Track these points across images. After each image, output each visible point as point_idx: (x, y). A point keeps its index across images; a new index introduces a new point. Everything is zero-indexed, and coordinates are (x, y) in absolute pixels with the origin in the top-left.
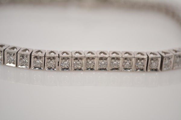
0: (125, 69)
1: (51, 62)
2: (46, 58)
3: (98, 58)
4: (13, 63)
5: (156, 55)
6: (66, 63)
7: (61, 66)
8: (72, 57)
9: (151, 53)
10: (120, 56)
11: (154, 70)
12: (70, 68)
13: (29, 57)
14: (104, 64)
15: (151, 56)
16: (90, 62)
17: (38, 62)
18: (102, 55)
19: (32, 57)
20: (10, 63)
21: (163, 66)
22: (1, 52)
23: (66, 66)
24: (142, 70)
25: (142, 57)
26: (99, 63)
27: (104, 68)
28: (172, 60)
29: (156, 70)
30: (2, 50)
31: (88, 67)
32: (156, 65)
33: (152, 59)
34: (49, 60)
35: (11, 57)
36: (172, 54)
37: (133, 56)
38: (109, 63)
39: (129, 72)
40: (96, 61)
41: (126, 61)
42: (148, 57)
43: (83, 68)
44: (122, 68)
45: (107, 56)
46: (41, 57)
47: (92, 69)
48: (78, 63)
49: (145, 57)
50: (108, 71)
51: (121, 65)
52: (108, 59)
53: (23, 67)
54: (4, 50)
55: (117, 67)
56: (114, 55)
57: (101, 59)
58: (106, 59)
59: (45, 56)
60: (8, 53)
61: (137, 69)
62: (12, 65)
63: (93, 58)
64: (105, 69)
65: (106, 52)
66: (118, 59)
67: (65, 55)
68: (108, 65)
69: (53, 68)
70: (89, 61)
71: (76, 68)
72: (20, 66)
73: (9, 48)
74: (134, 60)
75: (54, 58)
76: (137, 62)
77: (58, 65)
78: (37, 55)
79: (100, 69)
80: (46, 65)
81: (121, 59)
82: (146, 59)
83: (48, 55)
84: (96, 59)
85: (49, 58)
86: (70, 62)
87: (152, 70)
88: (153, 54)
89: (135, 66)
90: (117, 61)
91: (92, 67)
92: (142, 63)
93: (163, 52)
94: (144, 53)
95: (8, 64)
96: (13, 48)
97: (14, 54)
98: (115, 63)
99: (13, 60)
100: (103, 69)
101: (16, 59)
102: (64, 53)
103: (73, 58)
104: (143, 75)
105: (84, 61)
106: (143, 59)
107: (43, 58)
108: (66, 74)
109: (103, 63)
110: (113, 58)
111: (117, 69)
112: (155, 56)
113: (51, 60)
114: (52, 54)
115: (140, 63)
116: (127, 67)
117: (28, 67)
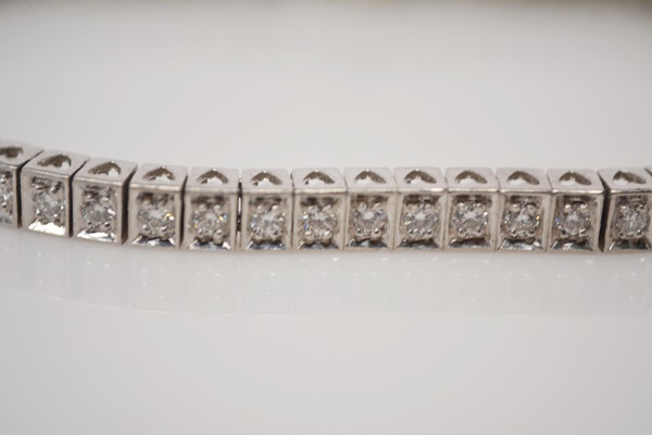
0: (513, 241)
1: (210, 216)
2: (188, 200)
3: (401, 198)
4: (57, 222)
5: (640, 181)
6: (270, 217)
7: (250, 229)
8: (293, 195)
9: (618, 175)
10: (489, 188)
11: (631, 244)
12: (287, 240)
13: (118, 195)
14: (426, 222)
15: (618, 186)
16: (369, 215)
17: (155, 214)
18: (417, 185)
19: (133, 195)
20: (45, 221)
22: (8, 175)
23: (270, 233)
24: (582, 244)
25: (581, 190)
26: (404, 217)
27: (427, 237)
29: (641, 244)
30: (12, 168)
31: (361, 236)
32: (639, 222)
33: (623, 200)
34: (202, 207)
35: (48, 198)
37: (543, 186)
38: (444, 217)
39: (526, 251)
40: (392, 209)
41: (515, 208)
42: (607, 193)
43: (338, 239)
44: (500, 236)
45: (435, 189)
46: (166, 197)
47: (376, 243)
48: (320, 217)
49: (595, 190)
51: (493, 226)
52: (442, 200)
53: (99, 235)
54: (19, 170)
55: (478, 235)
56: (467, 185)
57: (413, 199)
58: (433, 200)
60: (34, 180)
61: (561, 242)
62: (52, 228)
63: (380, 199)
64: (430, 243)
65: (432, 173)
66: (482, 199)
67: (265, 187)
68: (444, 227)
69: (217, 238)
70: (362, 208)
71: (311, 239)
72: (83, 235)
73: (39, 158)
74: (547, 204)
75: (220, 199)
76: (559, 213)
77: (239, 228)
78: (151, 186)
79: (410, 244)
80: (187, 226)
81: (494, 198)
82: (600, 201)
83: (195, 187)
84: (392, 199)
85: (201, 200)
86: (287, 213)
87: (624, 244)
88: (629, 177)
89: (554, 228)
90: (479, 209)
91: (374, 236)
92: (581, 215)
94: (588, 176)
95: (37, 226)
96: (57, 160)
97: (59, 186)
98: (470, 215)
99: (57, 210)
100: (421, 242)
101: (66, 202)
102: (260, 176)
103: (298, 200)
104: (588, 262)
105: (342, 210)
106: (585, 199)
107: (177, 198)
108: (270, 263)
109: (421, 216)
110: (462, 198)
111: (479, 241)
112: (634, 186)
113: (209, 206)
114: (215, 185)
115: (574, 217)
116: (521, 234)
117: (116, 236)
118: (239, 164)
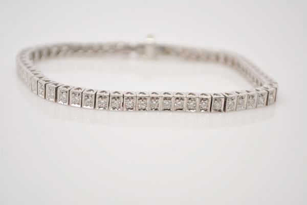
0: (189, 109)
1: (116, 102)
2: (111, 98)
3: (163, 98)
4: (78, 104)
6: (130, 102)
7: (126, 106)
8: (136, 97)
9: (214, 94)
10: (184, 96)
12: (135, 108)
14: (168, 105)
15: (214, 97)
16: (154, 103)
17: (103, 101)
18: (166, 96)
19: (97, 97)
20: (75, 104)
21: (227, 107)
23: (130, 107)
24: (206, 110)
25: (205, 97)
26: (163, 103)
27: (169, 108)
28: (235, 101)
29: (220, 111)
31: (153, 108)
32: (219, 105)
33: (216, 100)
34: (114, 100)
35: (76, 98)
36: (235, 95)
37: (197, 96)
38: (173, 103)
39: (193, 112)
40: (160, 101)
41: (190, 101)
42: (212, 98)
43: (147, 108)
44: (186, 108)
45: (171, 96)
46: (105, 97)
47: (156, 109)
48: (143, 102)
49: (209, 97)
50: (173, 111)
51: (185, 106)
52: (172, 99)
53: (89, 107)
54: (69, 91)
55: (181, 108)
56: (178, 96)
57: (165, 99)
58: (170, 99)
59: (109, 96)
60: (73, 93)
61: (201, 110)
62: (76, 105)
63: (157, 98)
65: (170, 93)
66: (182, 99)
67: (129, 95)
68: (173, 106)
69: (117, 107)
70: (153, 100)
71: (140, 108)
72: (85, 107)
73: (74, 88)
74: (198, 100)
75: (118, 98)
76: (201, 103)
77: (123, 106)
78: (102, 94)
79: (165, 110)
80: (110, 105)
81: (185, 99)
82: (210, 100)
83: (112, 95)
84: (160, 98)
85: (114, 98)
86: (135, 102)
87: (216, 111)
88: (217, 95)
89: (199, 106)
90: (182, 101)
91: (156, 108)
92: (206, 103)
93: (226, 93)
94: (207, 94)
95: (73, 105)
97: (79, 94)
98: (179, 103)
100: (167, 109)
101: (81, 99)
102: (128, 93)
103: (137, 98)
104: (208, 115)
105: (148, 101)
106: (207, 99)
107: (108, 97)
108: (131, 113)
109: (167, 103)
110: (177, 98)
111: (181, 109)
112: (218, 96)
113: (116, 99)
115: (204, 104)
116: (191, 108)
117: (93, 107)
118: (123, 90)
